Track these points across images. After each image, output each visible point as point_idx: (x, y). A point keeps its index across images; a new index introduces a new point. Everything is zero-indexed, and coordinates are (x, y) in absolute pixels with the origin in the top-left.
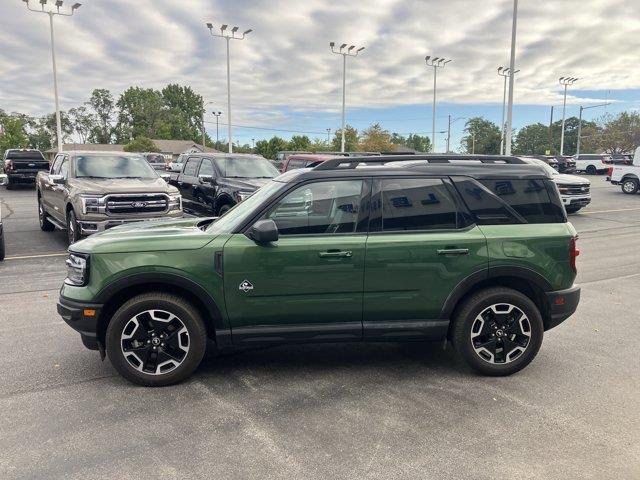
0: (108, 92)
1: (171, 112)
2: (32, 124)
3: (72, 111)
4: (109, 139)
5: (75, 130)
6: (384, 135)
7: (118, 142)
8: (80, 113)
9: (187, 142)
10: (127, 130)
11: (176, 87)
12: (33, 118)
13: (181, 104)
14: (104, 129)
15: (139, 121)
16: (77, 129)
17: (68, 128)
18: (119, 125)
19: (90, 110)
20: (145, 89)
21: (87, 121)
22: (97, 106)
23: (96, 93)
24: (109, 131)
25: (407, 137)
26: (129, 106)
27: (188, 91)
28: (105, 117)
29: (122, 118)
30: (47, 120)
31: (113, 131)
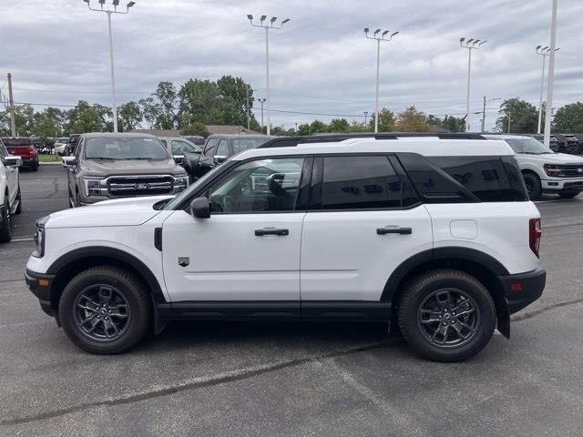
0: (171, 84)
1: (225, 100)
2: (110, 114)
3: (141, 101)
4: (172, 125)
5: (144, 118)
6: (419, 117)
7: (179, 128)
8: (148, 103)
9: (237, 127)
10: (187, 117)
11: (229, 78)
12: (111, 109)
13: (234, 94)
14: (168, 116)
15: (197, 109)
16: (146, 117)
17: (138, 117)
18: (180, 113)
19: (157, 101)
20: (203, 81)
21: (153, 110)
22: (161, 97)
23: (161, 85)
24: (171, 118)
25: (442, 118)
26: (189, 96)
27: (240, 81)
28: (169, 106)
29: (183, 107)
30: (121, 110)
31: (176, 118)
